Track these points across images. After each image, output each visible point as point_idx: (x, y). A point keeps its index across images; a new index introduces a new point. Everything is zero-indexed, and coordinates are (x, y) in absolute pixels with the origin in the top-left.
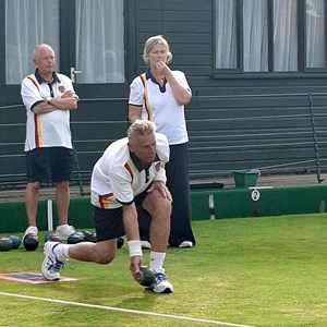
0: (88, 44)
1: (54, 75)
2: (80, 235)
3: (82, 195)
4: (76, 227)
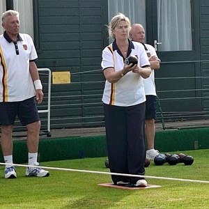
2: (163, 156)
3: (164, 129)
4: (160, 151)
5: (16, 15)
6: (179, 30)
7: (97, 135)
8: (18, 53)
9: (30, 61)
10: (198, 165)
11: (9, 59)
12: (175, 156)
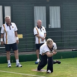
0: (52, 19)
1: (41, 27)
5: (9, 17)
6: (56, 21)
7: (31, 54)
8: (10, 29)
9: (15, 31)
10: (62, 64)
11: (8, 31)
12: (55, 61)
